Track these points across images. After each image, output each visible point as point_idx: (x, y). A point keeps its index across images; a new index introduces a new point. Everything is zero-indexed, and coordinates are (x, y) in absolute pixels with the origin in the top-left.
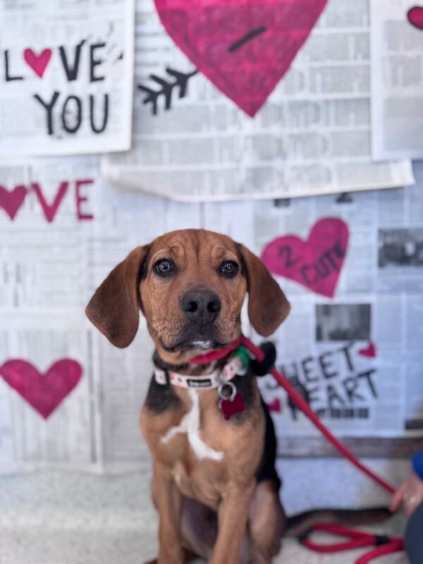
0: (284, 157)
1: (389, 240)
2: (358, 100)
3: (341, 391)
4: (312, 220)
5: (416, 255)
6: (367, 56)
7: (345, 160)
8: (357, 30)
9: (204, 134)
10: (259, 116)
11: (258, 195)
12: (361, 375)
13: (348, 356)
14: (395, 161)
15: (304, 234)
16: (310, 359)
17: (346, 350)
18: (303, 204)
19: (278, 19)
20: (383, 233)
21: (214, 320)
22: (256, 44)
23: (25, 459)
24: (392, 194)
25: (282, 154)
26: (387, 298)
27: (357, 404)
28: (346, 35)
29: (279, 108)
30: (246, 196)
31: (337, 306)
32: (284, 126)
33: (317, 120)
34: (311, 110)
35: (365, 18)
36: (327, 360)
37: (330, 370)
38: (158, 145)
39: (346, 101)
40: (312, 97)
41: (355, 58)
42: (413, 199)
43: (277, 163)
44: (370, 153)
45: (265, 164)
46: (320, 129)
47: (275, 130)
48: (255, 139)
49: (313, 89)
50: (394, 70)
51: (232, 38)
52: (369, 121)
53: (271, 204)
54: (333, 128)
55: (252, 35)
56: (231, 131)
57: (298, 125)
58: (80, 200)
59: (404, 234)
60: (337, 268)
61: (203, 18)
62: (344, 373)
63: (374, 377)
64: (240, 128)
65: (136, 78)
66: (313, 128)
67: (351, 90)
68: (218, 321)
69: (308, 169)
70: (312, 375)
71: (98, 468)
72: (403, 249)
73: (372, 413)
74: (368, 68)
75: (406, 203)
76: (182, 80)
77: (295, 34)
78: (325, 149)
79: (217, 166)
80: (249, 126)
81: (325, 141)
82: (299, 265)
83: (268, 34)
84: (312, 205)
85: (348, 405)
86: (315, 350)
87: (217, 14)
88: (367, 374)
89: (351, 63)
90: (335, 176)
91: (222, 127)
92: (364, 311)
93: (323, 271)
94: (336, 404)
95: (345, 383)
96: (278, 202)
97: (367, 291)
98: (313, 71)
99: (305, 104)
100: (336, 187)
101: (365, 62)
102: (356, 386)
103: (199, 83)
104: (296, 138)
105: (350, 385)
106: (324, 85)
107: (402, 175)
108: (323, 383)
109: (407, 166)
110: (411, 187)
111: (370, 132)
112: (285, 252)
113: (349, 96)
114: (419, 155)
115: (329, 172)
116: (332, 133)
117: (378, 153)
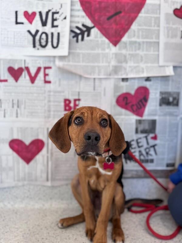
0: (127, 63)
1: (164, 96)
2: (155, 42)
4: (136, 87)
5: (173, 102)
6: (159, 26)
7: (149, 65)
8: (155, 16)
9: (96, 51)
10: (118, 46)
11: (116, 77)
12: (151, 147)
13: (147, 139)
14: (167, 66)
15: (133, 92)
16: (133, 140)
17: (146, 137)
18: (133, 81)
20: (161, 93)
21: (97, 144)
22: (117, 17)
24: (165, 78)
25: (126, 61)
26: (162, 118)
27: (150, 157)
28: (151, 17)
29: (125, 43)
30: (112, 77)
31: (144, 121)
32: (127, 51)
33: (139, 49)
34: (137, 45)
35: (158, 11)
36: (139, 141)
37: (140, 145)
38: (78, 55)
39: (150, 42)
40: (138, 40)
41: (154, 26)
42: (173, 81)
43: (124, 65)
44: (158, 63)
45: (119, 64)
46: (140, 53)
47: (124, 52)
48: (116, 54)
49: (138, 37)
50: (168, 32)
52: (158, 51)
53: (121, 80)
54: (145, 52)
55: (116, 14)
56: (107, 51)
57: (132, 51)
58: (45, 75)
60: (144, 106)
61: (98, 6)
63: (156, 147)
64: (110, 50)
65: (70, 27)
66: (138, 52)
67: (152, 38)
68: (99, 145)
69: (135, 67)
72: (169, 99)
73: (155, 161)
74: (159, 30)
75: (170, 82)
77: (132, 15)
78: (142, 60)
79: (101, 64)
80: (114, 49)
81: (142, 57)
82: (130, 104)
83: (122, 14)
84: (136, 81)
86: (135, 137)
87: (103, 5)
88: (154, 146)
89: (153, 28)
90: (145, 70)
91: (103, 49)
93: (139, 107)
94: (142, 157)
96: (123, 80)
98: (139, 30)
99: (135, 42)
100: (145, 75)
101: (158, 28)
102: (149, 151)
103: (95, 32)
104: (132, 55)
105: (147, 150)
106: (142, 36)
107: (169, 71)
109: (171, 68)
110: (172, 76)
111: (158, 55)
112: (125, 99)
113: (151, 40)
114: (176, 64)
115: (143, 69)
116: (145, 55)
117: (161, 63)
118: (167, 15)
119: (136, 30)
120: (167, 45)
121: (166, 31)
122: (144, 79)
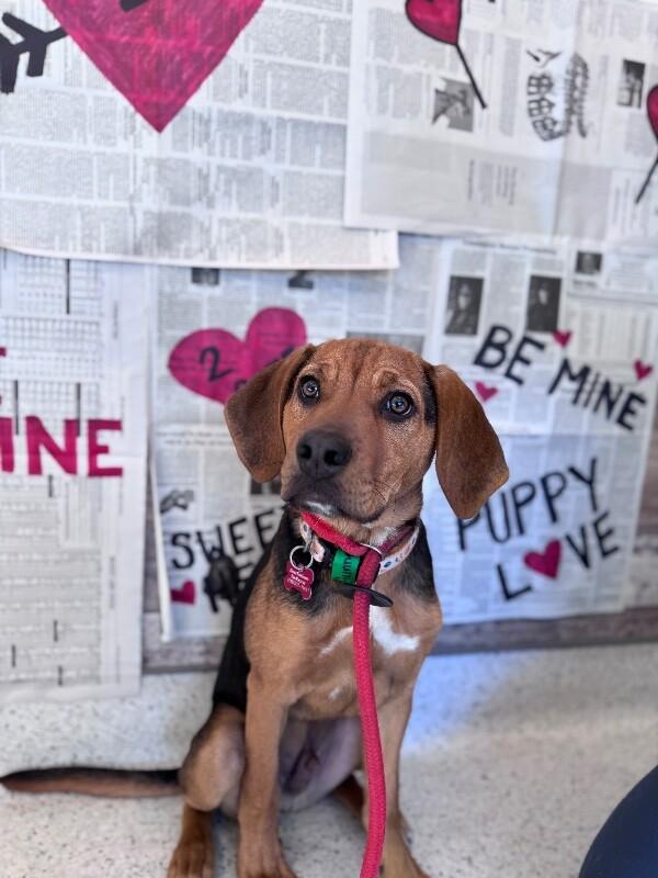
0: (211, 204)
2: (328, 126)
4: (252, 311)
6: (345, 60)
7: (305, 220)
8: (333, 15)
9: (74, 145)
10: (169, 128)
11: (165, 260)
14: (376, 231)
15: (240, 330)
16: (242, 521)
18: (238, 282)
22: (168, 1)
24: (366, 279)
25: (206, 198)
28: (317, 20)
29: (204, 121)
30: (144, 259)
32: (210, 153)
33: (263, 151)
34: (255, 131)
36: (265, 521)
37: (269, 536)
39: (309, 124)
40: (258, 112)
41: (327, 59)
42: (398, 291)
43: (198, 211)
44: (342, 214)
45: (179, 209)
46: (267, 165)
47: (197, 155)
48: (161, 165)
49: (260, 98)
50: (383, 89)
52: (343, 164)
53: (188, 275)
54: (287, 166)
56: (123, 146)
57: (234, 156)
64: (137, 145)
66: (257, 161)
67: (319, 109)
69: (247, 227)
70: (242, 545)
74: (346, 78)
75: (389, 297)
78: (274, 200)
79: (95, 202)
80: (151, 143)
81: (275, 185)
82: (232, 378)
84: (253, 285)
86: (249, 508)
89: (321, 66)
90: (287, 242)
91: (106, 138)
98: (260, 64)
99: (248, 120)
100: (290, 262)
101: (342, 69)
103: (65, 55)
104: (233, 175)
106: (277, 94)
107: (382, 253)
109: (393, 238)
110: (396, 272)
111: (343, 179)
112: (209, 356)
113: (316, 118)
114: (409, 225)
115: (279, 235)
116: (287, 174)
117: (352, 217)
118: (379, 15)
119: (250, 68)
120: (374, 138)
121: (374, 87)
122: (285, 279)
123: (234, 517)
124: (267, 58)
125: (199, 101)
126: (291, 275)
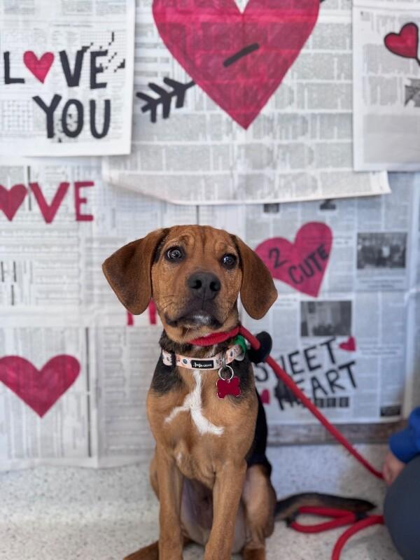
0: (274, 167)
1: (367, 243)
2: (341, 115)
3: (324, 382)
4: (299, 225)
5: (391, 257)
6: (350, 76)
7: (330, 170)
8: (341, 52)
9: (200, 142)
10: (251, 127)
11: (250, 201)
12: (341, 368)
13: (330, 350)
14: (374, 172)
15: (291, 237)
16: (297, 353)
17: (328, 344)
18: (290, 210)
19: (270, 38)
20: (361, 237)
21: (214, 298)
22: (249, 59)
23: (20, 456)
24: (370, 201)
25: (272, 163)
26: (365, 296)
27: (339, 394)
28: (331, 56)
29: (270, 120)
30: (238, 201)
31: (320, 303)
32: (274, 138)
33: (304, 133)
34: (299, 123)
35: (348, 41)
36: (311, 353)
37: (314, 363)
38: (157, 151)
39: (330, 116)
40: (301, 112)
41: (339, 77)
42: (388, 206)
43: (267, 171)
44: (352, 165)
45: (257, 172)
46: (307, 141)
47: (266, 140)
48: (248, 148)
49: (301, 104)
50: (373, 90)
51: (227, 53)
52: (352, 136)
53: (262, 208)
54: (318, 140)
55: (246, 51)
56: (226, 140)
57: (287, 138)
58: (79, 201)
59: (380, 238)
60: (322, 269)
61: (200, 33)
62: (327, 365)
63: (353, 368)
64: (234, 138)
65: (135, 86)
66: (301, 139)
67: (335, 106)
68: (218, 299)
69: (296, 177)
70: (297, 368)
71: (94, 462)
72: (380, 252)
73: (351, 402)
74: (351, 86)
75: (383, 210)
76: (180, 90)
77: (285, 52)
78: (311, 160)
79: (212, 173)
80: (243, 136)
81: (311, 152)
82: (287, 266)
83: (260, 52)
84: (299, 210)
85: (331, 395)
86: (301, 345)
87: (213, 30)
88: (348, 366)
89: (336, 81)
90: (320, 184)
91: (217, 136)
92: (345, 309)
93: (309, 272)
94: (320, 394)
95: (327, 374)
96: (267, 207)
97: (348, 290)
98: (301, 86)
99: (294, 117)
100: (321, 195)
101: (348, 82)
102: (338, 377)
103: (195, 95)
104: (285, 149)
105: (332, 376)
106: (311, 101)
107: (379, 185)
108: (308, 375)
109: (384, 175)
110: (387, 195)
111: (352, 145)
112: (274, 254)
113: (334, 111)
114: (394, 167)
115: (314, 180)
116: (318, 145)
117: (359, 164)
118: (369, 48)
119: (295, 89)
120: (370, 119)
121: (368, 88)
122: (318, 205)
123: (291, 350)
124: (304, 82)
125: (268, 110)
126: (322, 203)
